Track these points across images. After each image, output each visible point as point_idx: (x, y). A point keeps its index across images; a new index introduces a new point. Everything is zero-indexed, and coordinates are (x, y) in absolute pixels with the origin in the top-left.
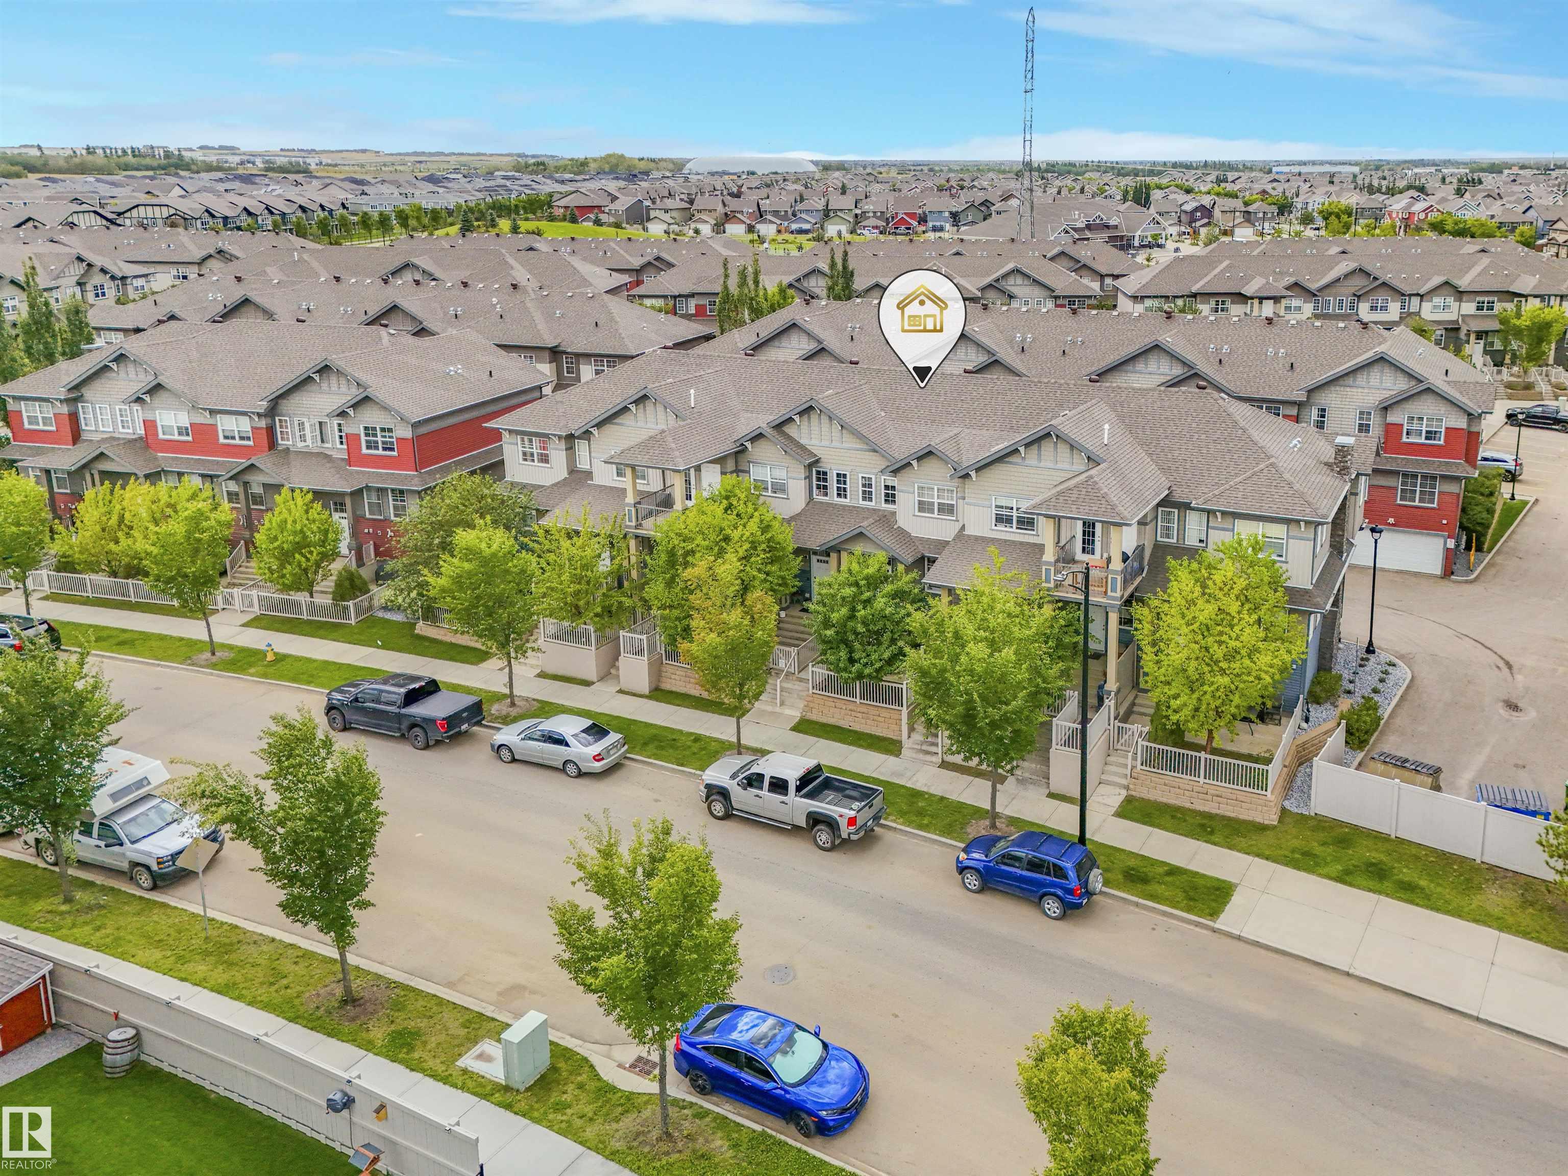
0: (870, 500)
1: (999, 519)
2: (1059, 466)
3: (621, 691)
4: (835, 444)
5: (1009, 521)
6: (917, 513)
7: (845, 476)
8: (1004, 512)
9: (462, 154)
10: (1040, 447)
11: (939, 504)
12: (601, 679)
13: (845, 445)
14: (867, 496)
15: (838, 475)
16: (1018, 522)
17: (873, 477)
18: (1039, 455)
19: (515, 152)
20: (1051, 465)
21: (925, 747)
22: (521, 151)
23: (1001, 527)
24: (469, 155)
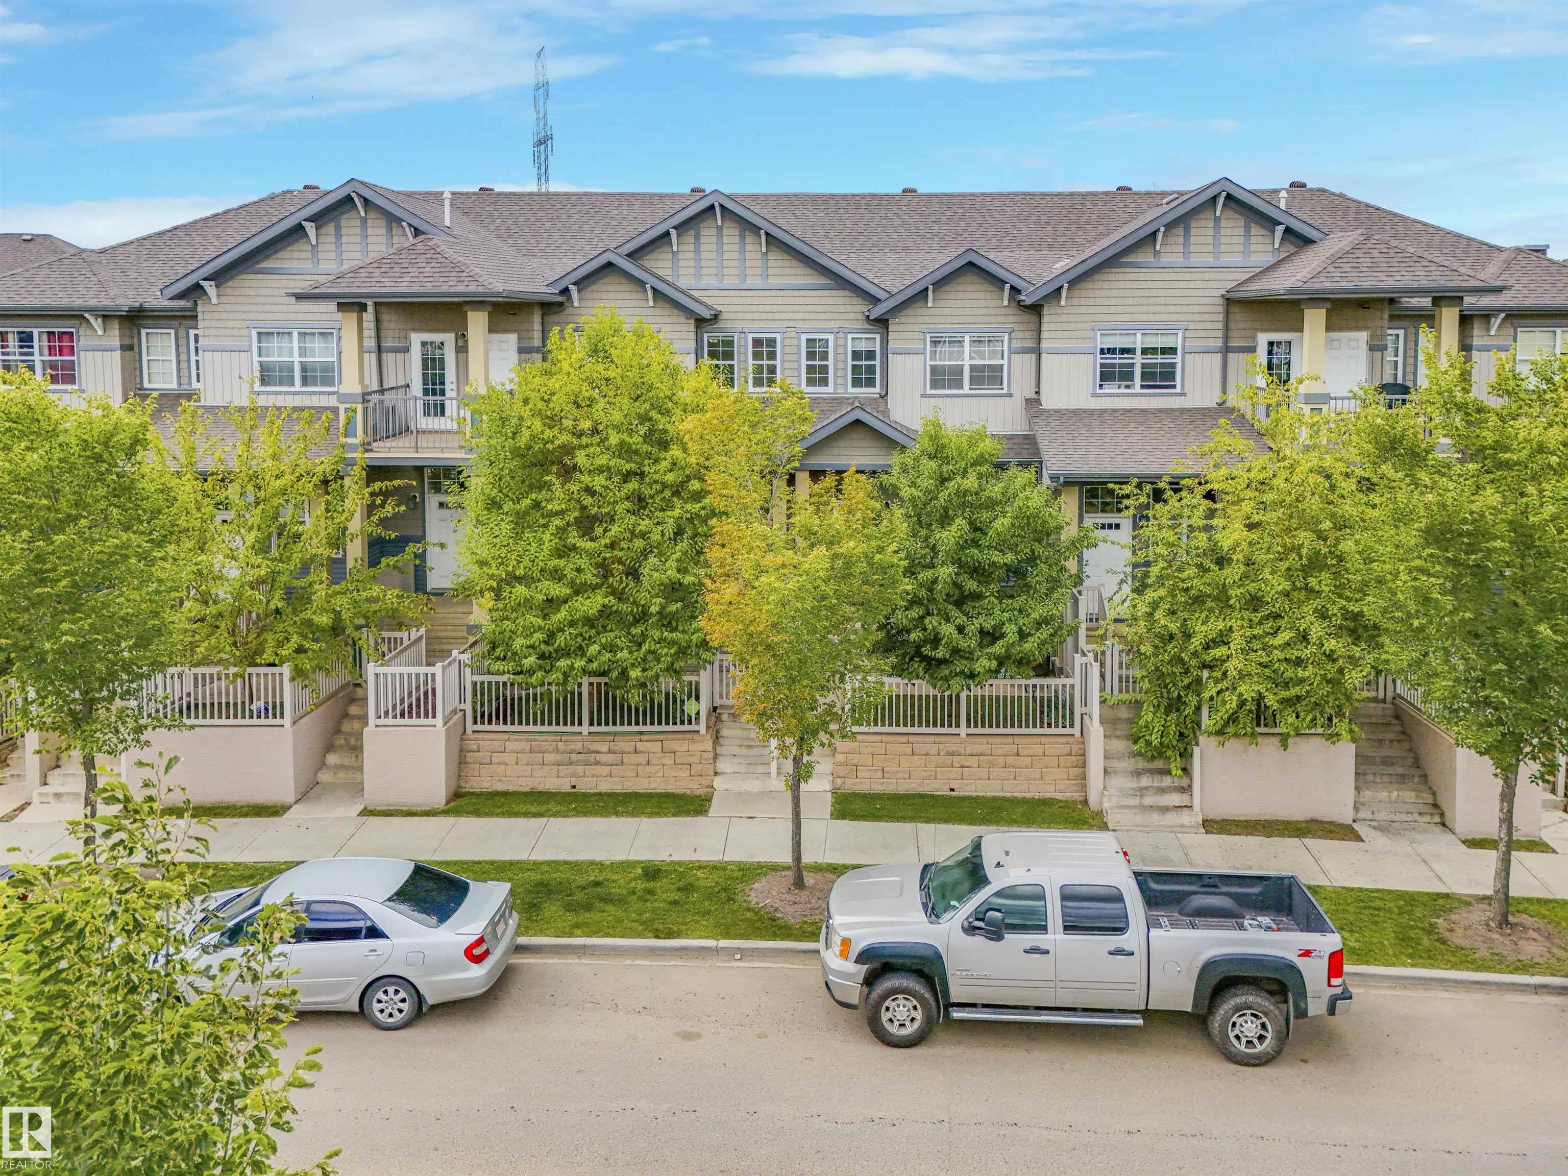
0: (824, 382)
1: (1107, 375)
2: (1225, 260)
3: (367, 812)
4: (750, 282)
5: (1126, 376)
6: (929, 392)
7: (772, 342)
8: (1117, 360)
10: (1187, 231)
11: (973, 368)
12: (303, 796)
13: (773, 281)
14: (818, 375)
15: (757, 342)
16: (1144, 376)
17: (831, 338)
18: (1186, 244)
20: (1209, 260)
21: (1149, 800)
23: (1111, 388)
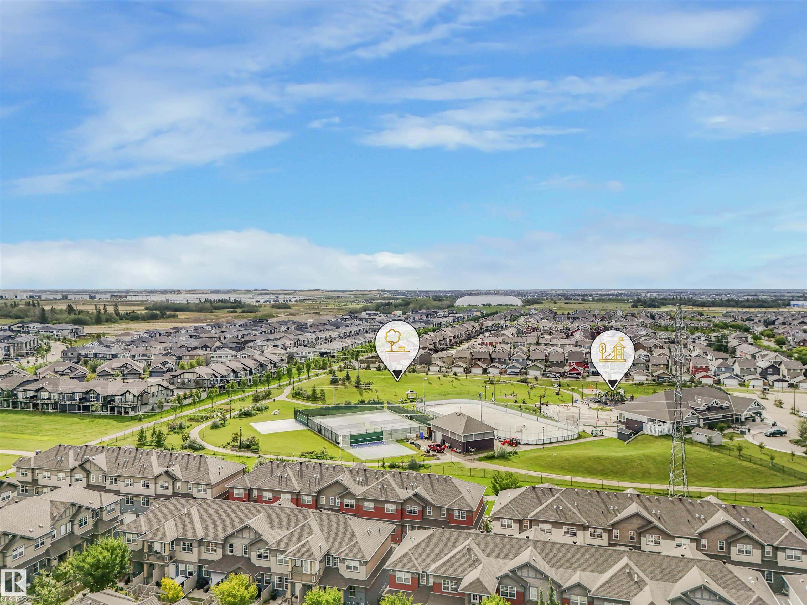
9: (357, 291)
19: (380, 289)
22: (383, 289)
24: (361, 291)
